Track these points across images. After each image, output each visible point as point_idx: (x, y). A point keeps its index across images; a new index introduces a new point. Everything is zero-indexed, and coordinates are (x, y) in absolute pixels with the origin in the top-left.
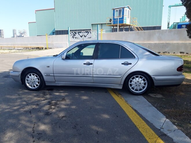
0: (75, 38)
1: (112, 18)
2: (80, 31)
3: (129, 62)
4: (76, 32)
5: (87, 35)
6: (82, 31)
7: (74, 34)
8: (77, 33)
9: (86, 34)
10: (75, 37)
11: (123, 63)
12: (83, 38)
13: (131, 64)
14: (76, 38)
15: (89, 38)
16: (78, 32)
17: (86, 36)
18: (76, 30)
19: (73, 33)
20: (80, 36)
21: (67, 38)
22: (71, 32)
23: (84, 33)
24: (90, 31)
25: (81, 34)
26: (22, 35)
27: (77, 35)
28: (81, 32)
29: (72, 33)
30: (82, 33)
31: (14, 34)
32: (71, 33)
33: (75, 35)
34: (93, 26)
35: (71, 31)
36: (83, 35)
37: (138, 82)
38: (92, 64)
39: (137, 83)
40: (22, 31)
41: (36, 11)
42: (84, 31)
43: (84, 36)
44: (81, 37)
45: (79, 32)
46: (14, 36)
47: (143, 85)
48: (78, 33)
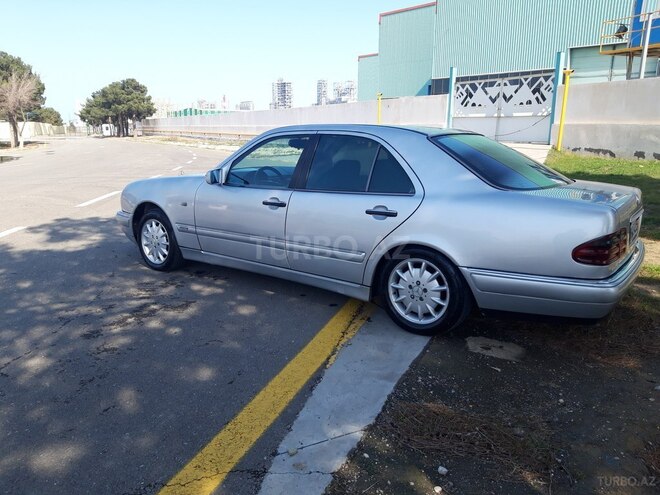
0: (469, 105)
1: (629, 23)
2: (488, 81)
3: (391, 208)
4: (476, 82)
5: (516, 92)
6: (499, 81)
7: (467, 90)
8: (479, 87)
9: (509, 90)
10: (471, 101)
11: (371, 208)
12: (500, 104)
13: (395, 215)
14: (474, 105)
15: (522, 104)
16: (483, 82)
17: (511, 96)
18: (475, 78)
19: (467, 86)
20: (490, 98)
21: (443, 107)
22: (458, 85)
23: (505, 84)
24: (526, 80)
25: (493, 91)
26: (343, 98)
27: (479, 96)
28: (492, 84)
29: (461, 89)
30: (499, 85)
31: (319, 96)
32: (458, 88)
33: (471, 96)
34: (576, 54)
35: (458, 80)
36: (501, 95)
37: (419, 287)
38: (283, 205)
39: (416, 289)
40: (344, 86)
41: (382, 16)
42: (506, 80)
43: (504, 97)
44: (494, 101)
45: (485, 85)
46: (318, 100)
47: (437, 300)
48: (483, 88)
